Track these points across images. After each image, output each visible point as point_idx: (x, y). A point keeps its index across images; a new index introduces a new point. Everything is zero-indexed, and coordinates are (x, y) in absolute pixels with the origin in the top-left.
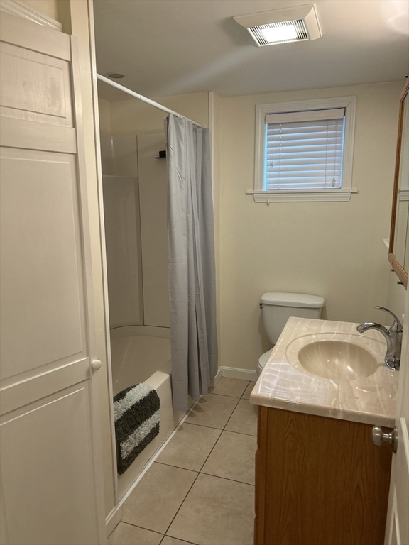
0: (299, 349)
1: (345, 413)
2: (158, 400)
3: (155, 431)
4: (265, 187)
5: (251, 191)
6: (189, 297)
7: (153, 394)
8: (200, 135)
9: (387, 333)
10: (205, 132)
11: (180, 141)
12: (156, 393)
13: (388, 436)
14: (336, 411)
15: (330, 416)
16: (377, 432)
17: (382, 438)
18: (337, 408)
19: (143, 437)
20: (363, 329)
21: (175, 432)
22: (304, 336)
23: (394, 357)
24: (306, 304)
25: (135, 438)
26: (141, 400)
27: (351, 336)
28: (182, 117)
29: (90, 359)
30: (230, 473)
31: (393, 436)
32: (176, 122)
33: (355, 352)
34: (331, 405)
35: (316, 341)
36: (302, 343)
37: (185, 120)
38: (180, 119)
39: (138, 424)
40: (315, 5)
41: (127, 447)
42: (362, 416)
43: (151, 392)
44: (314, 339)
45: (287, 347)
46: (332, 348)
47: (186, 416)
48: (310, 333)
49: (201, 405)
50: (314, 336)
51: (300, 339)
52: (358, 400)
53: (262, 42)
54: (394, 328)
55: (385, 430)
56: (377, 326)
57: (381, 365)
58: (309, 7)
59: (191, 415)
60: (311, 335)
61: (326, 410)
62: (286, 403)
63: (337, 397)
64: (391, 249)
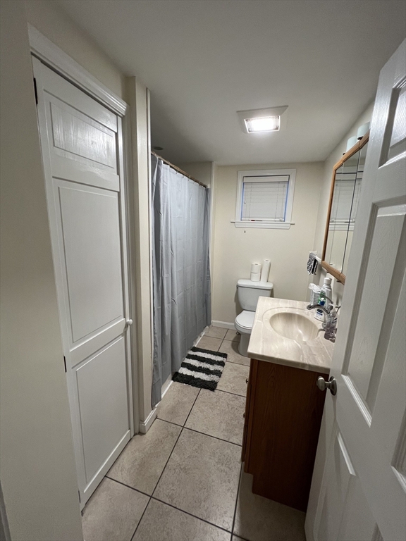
0: (269, 318)
1: (310, 366)
13: (329, 383)
14: (304, 365)
15: (300, 368)
17: (325, 385)
20: (310, 307)
22: (271, 309)
24: (263, 287)
29: (126, 319)
33: (302, 320)
34: (301, 361)
35: (277, 313)
36: (270, 314)
42: (321, 368)
44: (277, 311)
46: (289, 317)
50: (276, 309)
51: (269, 311)
52: (315, 357)
54: (330, 308)
56: (319, 306)
60: (274, 308)
62: (271, 358)
63: (303, 355)
64: (323, 259)
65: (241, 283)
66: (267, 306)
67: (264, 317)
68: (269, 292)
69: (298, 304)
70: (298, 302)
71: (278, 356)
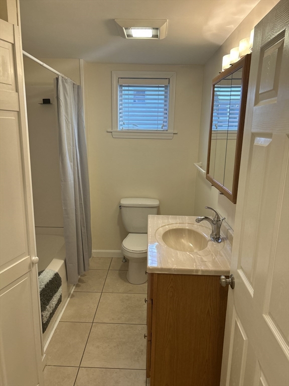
0: (162, 235)
1: (202, 271)
2: (60, 279)
3: (60, 301)
4: (120, 128)
5: (110, 130)
6: (76, 205)
7: (57, 275)
8: (76, 90)
9: (212, 222)
10: (79, 87)
11: (66, 95)
12: (58, 274)
13: (229, 280)
14: (197, 271)
15: (194, 274)
16: (224, 279)
17: (226, 282)
18: (198, 268)
19: (54, 305)
20: (199, 221)
21: (69, 299)
22: (162, 227)
23: (216, 235)
24: (147, 205)
25: (50, 307)
26: (50, 281)
27: (187, 224)
28: (67, 78)
29: (30, 257)
30: (113, 319)
31: (232, 280)
32: (63, 82)
33: (192, 234)
34: (194, 268)
35: (169, 229)
36: (162, 231)
37: (69, 80)
38: (65, 79)
39: (51, 297)
40: (168, 20)
41: (47, 314)
42: (211, 271)
43: (55, 274)
44: (168, 228)
45: (155, 235)
46: (177, 233)
47: (74, 287)
48: (164, 224)
49: (83, 278)
50: (167, 226)
51: (160, 229)
52: (206, 263)
53: (129, 36)
54: (216, 219)
55: (227, 277)
56: (206, 218)
57: (209, 241)
58: (164, 21)
59: (77, 286)
60: (165, 226)
61: (192, 271)
62: (169, 270)
63: (196, 263)
64: (208, 172)
65: (124, 202)
66: (157, 224)
67: (157, 235)
68: (155, 210)
69: (187, 219)
70: (187, 217)
71: (175, 267)
